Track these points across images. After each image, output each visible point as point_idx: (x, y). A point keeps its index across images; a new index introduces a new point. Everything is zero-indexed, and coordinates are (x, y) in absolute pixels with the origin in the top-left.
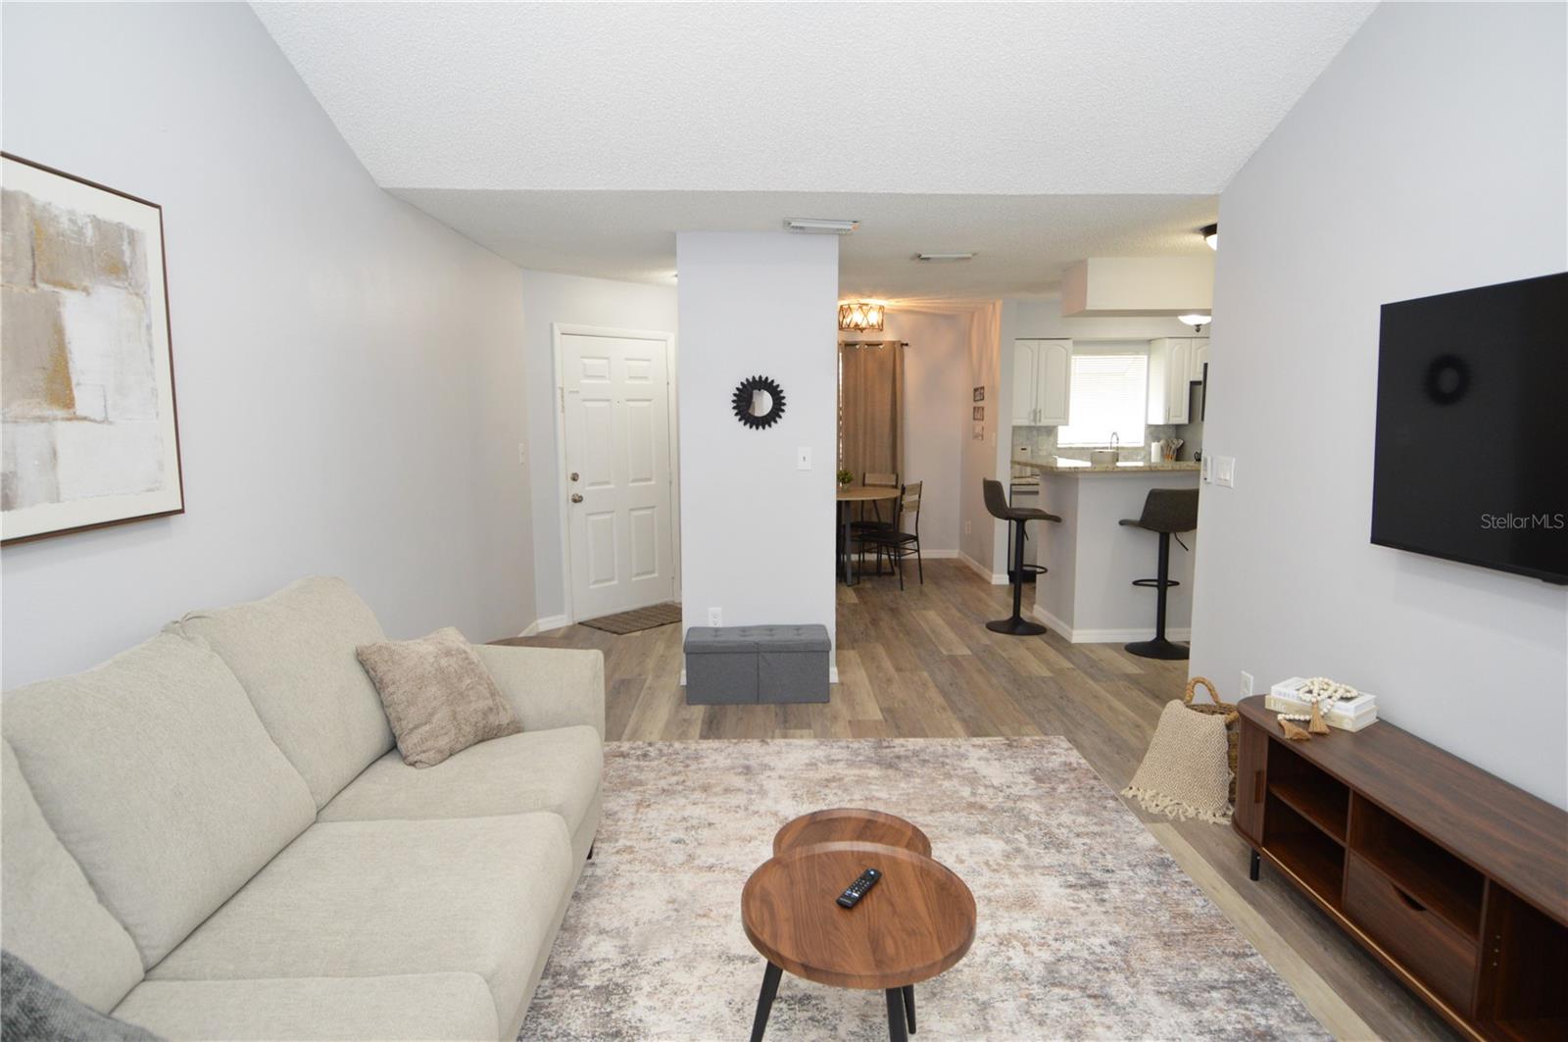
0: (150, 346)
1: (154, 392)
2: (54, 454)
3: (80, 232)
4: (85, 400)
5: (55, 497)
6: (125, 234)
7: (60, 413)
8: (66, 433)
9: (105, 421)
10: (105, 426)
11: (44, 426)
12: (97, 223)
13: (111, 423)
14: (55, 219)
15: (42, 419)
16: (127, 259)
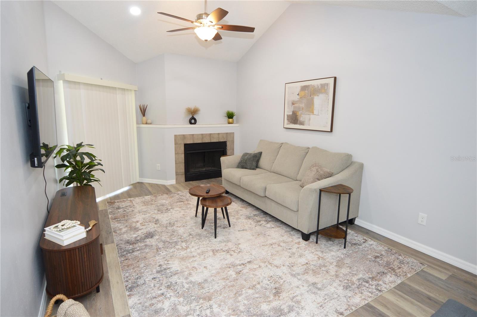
0: (328, 102)
1: (328, 111)
2: (310, 119)
3: (318, 87)
4: (315, 112)
5: (309, 125)
6: (326, 84)
7: (312, 114)
8: (312, 116)
9: (318, 115)
10: (318, 116)
11: (309, 115)
12: (321, 85)
13: (319, 115)
14: (315, 86)
15: (309, 114)
16: (326, 89)
